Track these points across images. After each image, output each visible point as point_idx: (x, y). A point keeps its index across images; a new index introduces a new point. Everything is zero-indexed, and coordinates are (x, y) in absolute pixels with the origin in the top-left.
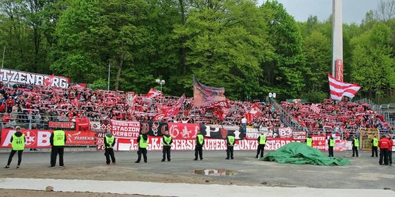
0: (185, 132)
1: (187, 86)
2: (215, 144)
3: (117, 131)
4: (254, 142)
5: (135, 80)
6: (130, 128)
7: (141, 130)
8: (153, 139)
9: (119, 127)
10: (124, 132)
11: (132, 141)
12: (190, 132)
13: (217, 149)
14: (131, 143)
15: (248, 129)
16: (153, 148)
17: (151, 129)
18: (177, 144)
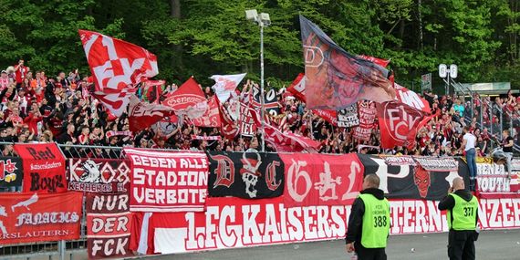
0: (327, 181)
1: (197, 50)
2: (401, 215)
3: (146, 185)
4: (496, 202)
5: (35, 33)
6: (182, 174)
7: (212, 178)
8: (245, 209)
9: (151, 173)
10: (167, 188)
11: (190, 217)
12: (338, 180)
13: (408, 230)
14: (185, 224)
15: (482, 166)
16: (247, 239)
17: (238, 176)
18: (308, 220)
